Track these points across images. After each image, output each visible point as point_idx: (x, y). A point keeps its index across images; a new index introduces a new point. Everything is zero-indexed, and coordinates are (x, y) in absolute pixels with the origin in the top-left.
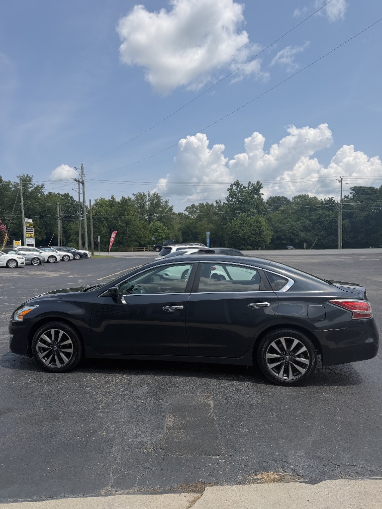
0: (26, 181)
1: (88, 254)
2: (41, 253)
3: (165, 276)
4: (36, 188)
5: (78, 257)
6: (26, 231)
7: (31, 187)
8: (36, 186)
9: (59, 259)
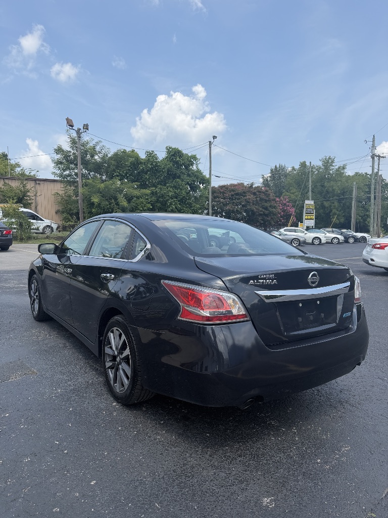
0: (328, 163)
1: (367, 238)
2: (306, 234)
3: (370, 262)
4: (337, 170)
5: (351, 240)
6: (306, 213)
7: (333, 169)
8: (337, 167)
9: (323, 241)
